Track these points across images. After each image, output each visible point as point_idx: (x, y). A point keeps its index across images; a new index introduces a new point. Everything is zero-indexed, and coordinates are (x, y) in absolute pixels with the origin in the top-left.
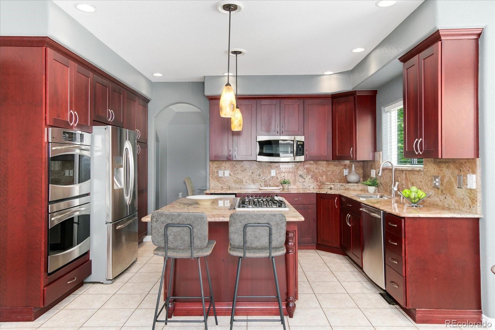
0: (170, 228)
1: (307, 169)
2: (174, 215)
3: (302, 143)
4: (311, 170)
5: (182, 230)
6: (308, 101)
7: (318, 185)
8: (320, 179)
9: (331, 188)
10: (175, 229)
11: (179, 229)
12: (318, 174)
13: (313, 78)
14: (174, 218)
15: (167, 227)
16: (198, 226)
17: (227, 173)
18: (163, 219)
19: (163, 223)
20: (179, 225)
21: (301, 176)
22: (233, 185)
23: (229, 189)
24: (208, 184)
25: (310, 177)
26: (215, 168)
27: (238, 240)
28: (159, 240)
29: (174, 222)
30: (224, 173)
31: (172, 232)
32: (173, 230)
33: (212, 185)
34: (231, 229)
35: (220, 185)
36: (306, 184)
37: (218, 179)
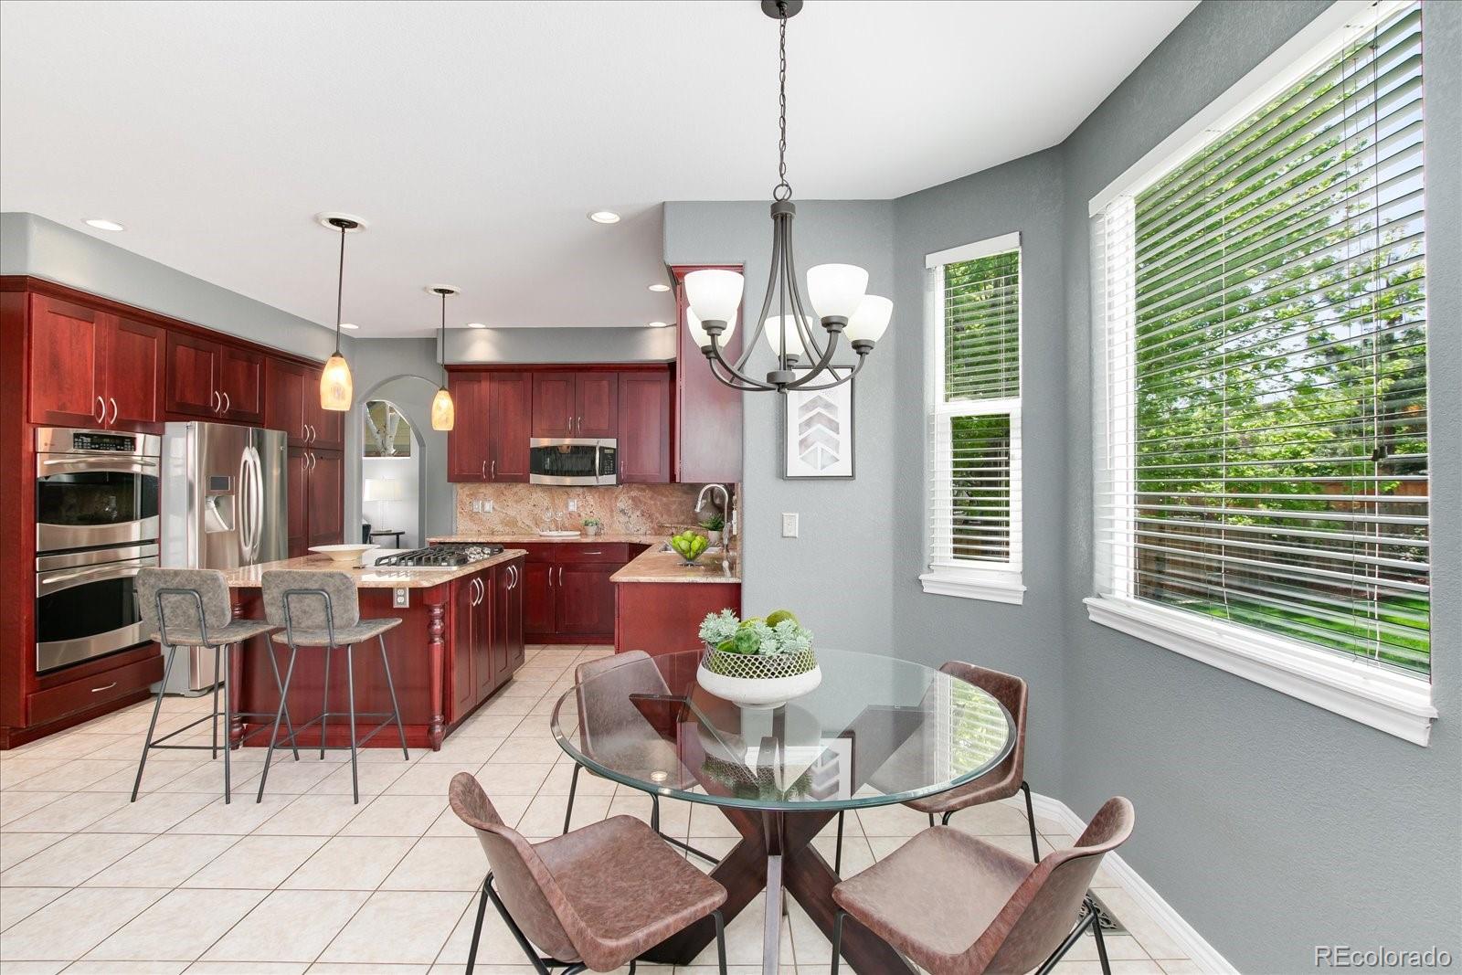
0: (165, 596)
1: (633, 499)
2: (168, 575)
3: (612, 452)
4: (640, 501)
5: (184, 599)
6: (625, 376)
7: (653, 528)
8: (657, 518)
9: (673, 534)
10: (174, 598)
11: (179, 597)
12: (654, 508)
13: (632, 333)
14: (168, 578)
15: (159, 595)
16: (209, 592)
17: (488, 507)
18: (152, 581)
19: (153, 588)
20: (177, 591)
21: (622, 511)
22: (499, 528)
23: (493, 534)
24: (454, 528)
25: (638, 513)
26: (467, 495)
27: (277, 617)
28: (152, 615)
29: (169, 585)
30: (483, 506)
31: (169, 602)
32: (170, 599)
33: (461, 527)
34: (266, 598)
35: (475, 528)
36: (631, 526)
37: (473, 516)
